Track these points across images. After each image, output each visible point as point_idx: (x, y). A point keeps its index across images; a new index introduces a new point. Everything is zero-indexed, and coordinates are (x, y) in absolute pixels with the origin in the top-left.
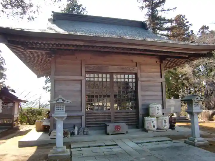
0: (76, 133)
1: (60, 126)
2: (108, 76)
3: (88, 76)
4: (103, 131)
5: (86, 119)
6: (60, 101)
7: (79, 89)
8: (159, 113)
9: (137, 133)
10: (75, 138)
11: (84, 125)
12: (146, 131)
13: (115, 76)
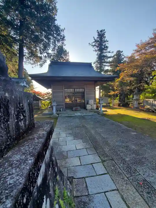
0: (61, 110)
1: (54, 108)
2: (73, 89)
3: (65, 90)
4: (71, 110)
5: (65, 106)
6: (54, 100)
7: (62, 95)
8: (92, 103)
9: (83, 111)
10: (61, 112)
11: (64, 108)
12: (87, 110)
13: (76, 89)
